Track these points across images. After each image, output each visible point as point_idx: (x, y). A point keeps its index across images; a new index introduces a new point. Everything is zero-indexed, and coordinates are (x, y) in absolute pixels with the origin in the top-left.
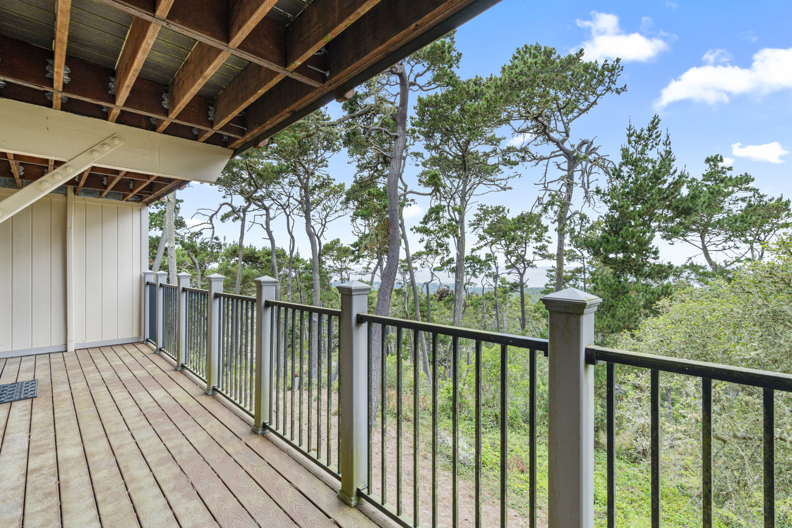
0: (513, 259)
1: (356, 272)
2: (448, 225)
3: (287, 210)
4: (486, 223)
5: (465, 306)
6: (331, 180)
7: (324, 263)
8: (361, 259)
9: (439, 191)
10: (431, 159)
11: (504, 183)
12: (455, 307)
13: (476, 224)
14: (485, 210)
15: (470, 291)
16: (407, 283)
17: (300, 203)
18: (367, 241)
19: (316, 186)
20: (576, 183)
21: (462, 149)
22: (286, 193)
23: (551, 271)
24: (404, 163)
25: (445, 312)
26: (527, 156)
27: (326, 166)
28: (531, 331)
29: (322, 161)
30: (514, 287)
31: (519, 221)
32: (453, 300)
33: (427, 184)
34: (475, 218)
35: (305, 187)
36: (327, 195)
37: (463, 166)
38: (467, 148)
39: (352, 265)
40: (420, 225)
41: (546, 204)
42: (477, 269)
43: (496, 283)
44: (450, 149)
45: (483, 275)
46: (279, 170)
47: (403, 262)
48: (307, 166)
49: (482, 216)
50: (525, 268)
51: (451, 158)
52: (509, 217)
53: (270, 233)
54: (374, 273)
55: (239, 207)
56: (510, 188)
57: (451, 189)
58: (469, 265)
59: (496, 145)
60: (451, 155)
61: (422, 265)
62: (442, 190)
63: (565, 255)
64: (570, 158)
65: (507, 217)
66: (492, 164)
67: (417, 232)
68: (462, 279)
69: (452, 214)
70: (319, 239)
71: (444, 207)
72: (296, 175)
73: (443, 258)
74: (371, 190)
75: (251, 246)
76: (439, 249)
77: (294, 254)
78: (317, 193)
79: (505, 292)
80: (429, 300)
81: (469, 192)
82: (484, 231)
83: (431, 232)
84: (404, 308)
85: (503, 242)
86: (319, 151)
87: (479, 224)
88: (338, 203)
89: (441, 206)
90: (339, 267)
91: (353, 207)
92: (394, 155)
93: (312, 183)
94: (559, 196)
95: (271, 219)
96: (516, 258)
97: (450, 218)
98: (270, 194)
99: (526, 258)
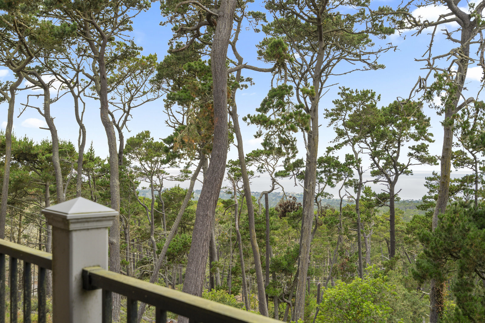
0: (382, 163)
1: (171, 177)
2: (296, 114)
3: (76, 90)
4: (349, 113)
5: (317, 224)
6: (136, 49)
7: (128, 163)
8: (177, 160)
9: (284, 66)
10: (275, 23)
11: (373, 58)
12: (303, 225)
13: (334, 115)
14: (347, 96)
15: (323, 204)
16: (239, 192)
17: (92, 79)
18: (184, 133)
19: (116, 57)
20: (472, 60)
21: (318, 10)
22: (73, 65)
23: (431, 179)
24: (239, 27)
25: (289, 232)
26: (406, 21)
27: (130, 29)
28: (401, 257)
29: (124, 22)
30: (382, 199)
31: (391, 111)
32: (301, 216)
33: (269, 57)
34: (334, 106)
35: (99, 58)
36: (132, 70)
37: (318, 34)
38: (324, 8)
39: (166, 167)
40: (257, 114)
41: (431, 88)
42: (334, 175)
43: (359, 194)
44: (301, 9)
45: (341, 182)
46: (61, 31)
47: (234, 163)
48: (102, 28)
49: (344, 103)
50: (397, 175)
51: (303, 22)
52: (379, 106)
53: (50, 121)
54: (194, 178)
55: (5, 83)
56: (382, 67)
57: (302, 65)
58: (323, 169)
59: (363, 5)
60: (302, 18)
61: (260, 168)
62: (288, 66)
63: (453, 158)
64: (465, 24)
65: (377, 105)
66: (357, 32)
67: (252, 123)
68: (313, 188)
69: (302, 100)
70: (120, 131)
71: (291, 88)
72: (88, 40)
73: (288, 159)
74: (192, 64)
75: (25, 139)
76: (283, 148)
77: (86, 151)
78: (118, 66)
79: (370, 206)
80: (269, 216)
81: (326, 70)
82: (344, 124)
83: (272, 123)
84: (235, 226)
85: (369, 140)
86: (120, 8)
87: (339, 114)
88: (148, 82)
89: (286, 86)
90: (149, 169)
91: (167, 88)
92: (221, 14)
93: (111, 53)
94: (448, 77)
95: (51, 102)
96: (385, 161)
97: (298, 104)
98: (51, 65)
99: (398, 161)
